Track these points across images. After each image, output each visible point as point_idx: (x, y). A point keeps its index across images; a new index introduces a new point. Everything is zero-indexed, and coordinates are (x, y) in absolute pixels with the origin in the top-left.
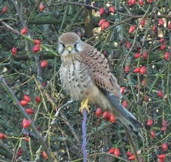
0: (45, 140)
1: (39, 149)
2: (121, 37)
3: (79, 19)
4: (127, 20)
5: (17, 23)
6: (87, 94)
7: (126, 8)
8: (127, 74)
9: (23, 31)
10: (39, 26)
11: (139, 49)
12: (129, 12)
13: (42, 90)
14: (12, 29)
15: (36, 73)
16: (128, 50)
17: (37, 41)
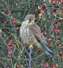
0: (18, 60)
1: (16, 64)
2: (50, 17)
3: (33, 10)
4: (52, 10)
5: (6, 11)
6: (32, 42)
7: (52, 5)
8: (52, 33)
9: (9, 15)
10: (16, 13)
11: (57, 22)
12: (53, 7)
13: (17, 39)
14: (4, 14)
15: (14, 32)
16: (53, 23)
17: (15, 19)
